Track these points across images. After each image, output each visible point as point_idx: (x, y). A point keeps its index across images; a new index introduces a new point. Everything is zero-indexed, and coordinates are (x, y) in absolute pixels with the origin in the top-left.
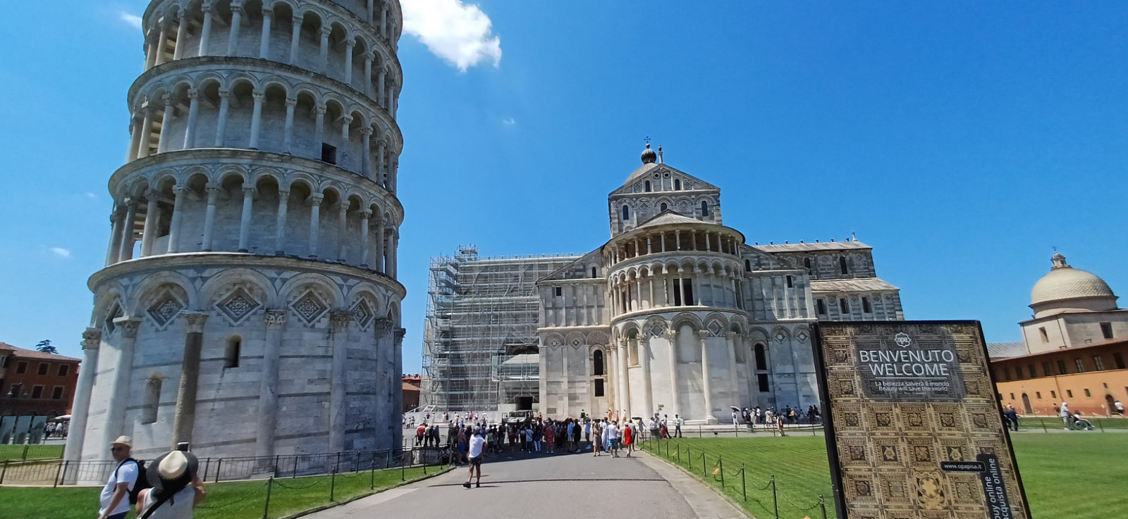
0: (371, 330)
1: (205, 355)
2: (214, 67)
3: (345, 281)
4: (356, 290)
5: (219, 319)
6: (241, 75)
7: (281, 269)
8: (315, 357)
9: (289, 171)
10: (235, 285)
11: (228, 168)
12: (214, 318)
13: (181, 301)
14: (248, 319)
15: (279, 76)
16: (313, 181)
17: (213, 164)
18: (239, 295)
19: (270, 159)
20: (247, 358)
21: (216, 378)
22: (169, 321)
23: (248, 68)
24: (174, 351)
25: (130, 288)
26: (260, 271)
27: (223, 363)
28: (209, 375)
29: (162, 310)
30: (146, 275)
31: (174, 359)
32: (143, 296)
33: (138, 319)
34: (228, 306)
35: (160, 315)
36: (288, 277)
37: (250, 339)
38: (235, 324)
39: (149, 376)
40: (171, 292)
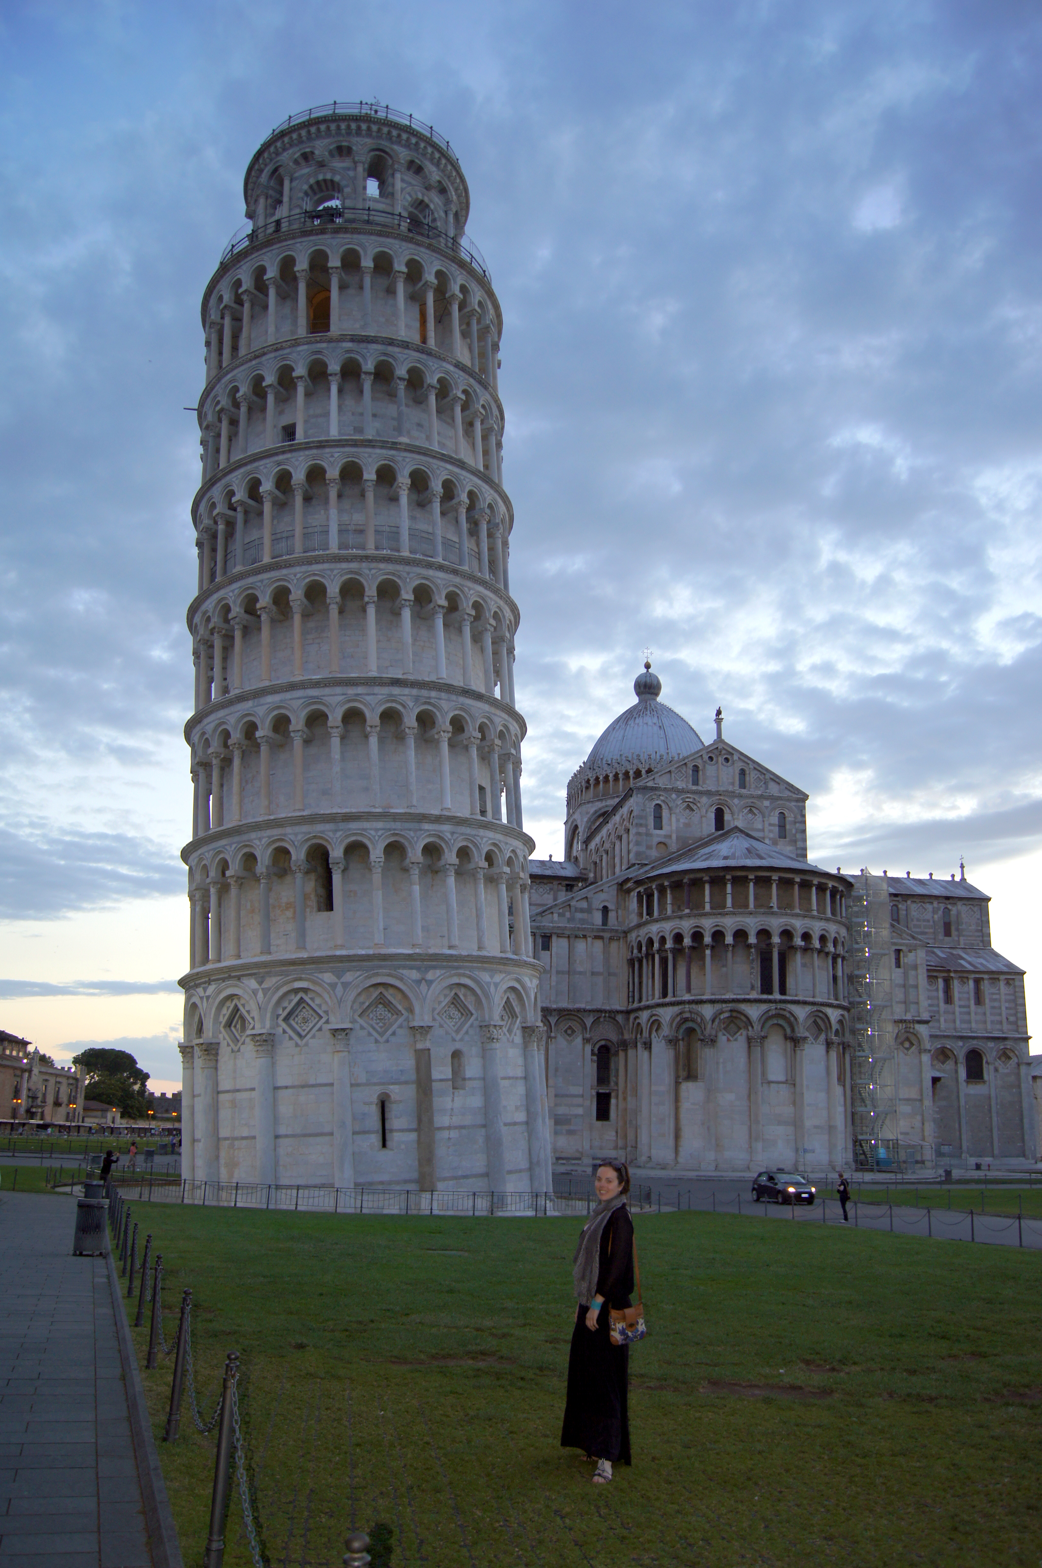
1: (436, 1074)
2: (396, 691)
5: (442, 1032)
6: (425, 703)
7: (493, 971)
8: (517, 1078)
9: (485, 839)
10: (451, 990)
11: (429, 835)
12: (437, 1032)
13: (400, 1008)
14: (467, 1032)
15: (462, 705)
18: (455, 1000)
20: (470, 1079)
21: (447, 1102)
22: (390, 1032)
23: (433, 694)
24: (401, 1068)
25: (339, 988)
27: (449, 1084)
28: (441, 1099)
30: (359, 973)
31: (403, 1079)
32: (355, 998)
33: (352, 1026)
34: (444, 1014)
36: (498, 981)
37: (468, 1054)
38: (456, 1038)
39: (376, 1096)
40: (386, 993)
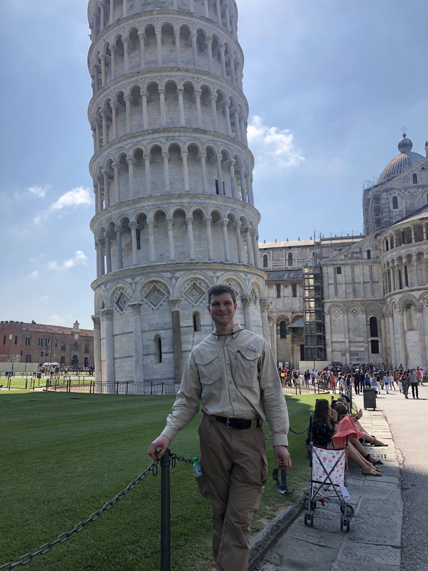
0: (259, 307)
1: (183, 324)
2: (156, 136)
3: (246, 276)
4: (251, 281)
5: (186, 302)
6: (173, 140)
7: (215, 270)
9: (210, 205)
10: (191, 281)
11: (176, 206)
12: (183, 302)
13: (164, 292)
14: (201, 302)
15: (194, 137)
16: (222, 210)
17: (168, 204)
18: (194, 286)
19: (199, 198)
20: (204, 326)
21: (190, 338)
22: (159, 304)
23: (177, 134)
24: (165, 322)
25: (134, 285)
26: (205, 272)
27: (193, 329)
28: (187, 336)
29: (152, 297)
30: (142, 277)
31: (166, 327)
32: (141, 289)
33: (141, 303)
34: (188, 294)
35: (151, 300)
36: (219, 275)
37: (204, 314)
38: (195, 305)
39: (153, 336)
40: (157, 286)
